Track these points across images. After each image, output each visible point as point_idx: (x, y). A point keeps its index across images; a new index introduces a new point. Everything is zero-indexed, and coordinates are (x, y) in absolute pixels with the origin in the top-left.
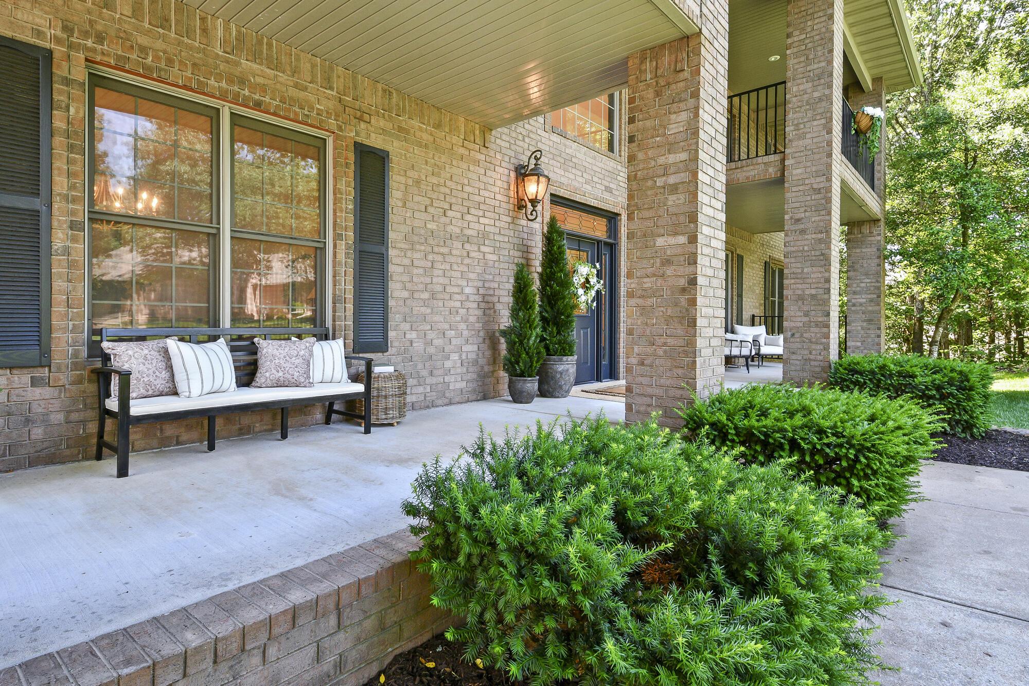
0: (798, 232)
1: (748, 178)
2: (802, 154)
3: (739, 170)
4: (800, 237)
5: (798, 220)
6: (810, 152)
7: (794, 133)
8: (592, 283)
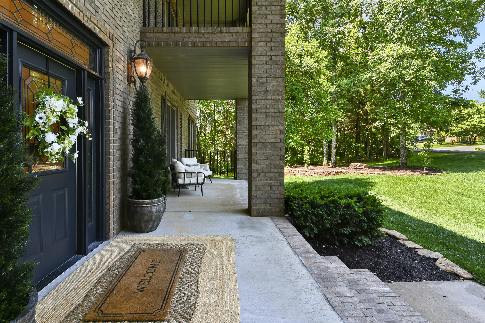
0: (262, 94)
1: (222, 43)
2: (264, 31)
3: (215, 35)
4: (264, 97)
5: (262, 83)
6: (270, 31)
7: (258, 12)
8: (71, 125)
